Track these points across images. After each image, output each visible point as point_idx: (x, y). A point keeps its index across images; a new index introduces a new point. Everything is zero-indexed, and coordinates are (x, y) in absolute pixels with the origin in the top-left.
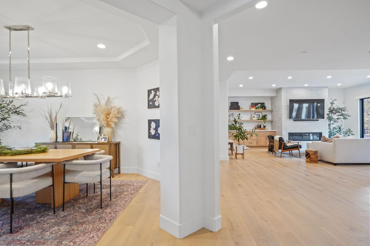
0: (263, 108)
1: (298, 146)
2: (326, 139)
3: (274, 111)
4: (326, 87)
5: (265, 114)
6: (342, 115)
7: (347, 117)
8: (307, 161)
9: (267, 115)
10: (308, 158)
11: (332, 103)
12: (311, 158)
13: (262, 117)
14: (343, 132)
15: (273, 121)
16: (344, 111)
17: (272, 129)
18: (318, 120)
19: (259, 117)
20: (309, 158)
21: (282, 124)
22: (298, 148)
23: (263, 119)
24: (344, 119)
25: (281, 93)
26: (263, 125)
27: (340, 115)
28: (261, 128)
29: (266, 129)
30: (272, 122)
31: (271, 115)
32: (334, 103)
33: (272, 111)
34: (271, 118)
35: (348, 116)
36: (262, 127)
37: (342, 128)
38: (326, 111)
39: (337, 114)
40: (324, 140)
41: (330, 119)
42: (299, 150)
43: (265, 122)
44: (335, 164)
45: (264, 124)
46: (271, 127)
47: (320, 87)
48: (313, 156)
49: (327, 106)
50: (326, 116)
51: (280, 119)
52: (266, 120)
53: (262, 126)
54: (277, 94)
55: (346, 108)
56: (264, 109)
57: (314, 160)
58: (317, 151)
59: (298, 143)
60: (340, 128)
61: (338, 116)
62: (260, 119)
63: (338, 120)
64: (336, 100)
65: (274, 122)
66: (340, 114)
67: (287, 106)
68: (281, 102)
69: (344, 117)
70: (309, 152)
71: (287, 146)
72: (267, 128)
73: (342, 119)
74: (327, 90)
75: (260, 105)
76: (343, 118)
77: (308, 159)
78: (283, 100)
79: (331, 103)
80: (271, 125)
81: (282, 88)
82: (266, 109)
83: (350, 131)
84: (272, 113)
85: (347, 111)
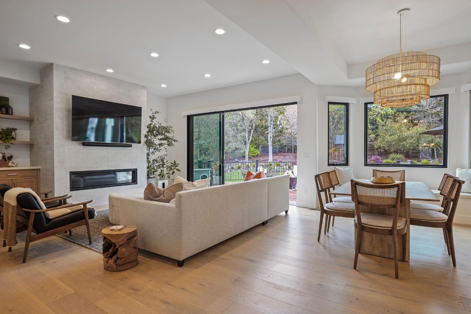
0: (4, 110)
1: (83, 212)
2: (156, 193)
3: (35, 119)
4: (144, 87)
5: (11, 128)
6: (166, 138)
7: (173, 142)
8: (108, 267)
9: (15, 130)
10: (111, 257)
11: (152, 118)
12: (118, 258)
14: (167, 166)
15: (34, 144)
16: (168, 132)
17: (32, 164)
18: (131, 146)
20: (115, 257)
21: (52, 151)
22: (84, 218)
23: (3, 137)
24: (169, 145)
25: (53, 77)
26: (1, 155)
27: (163, 139)
29: (10, 164)
30: (31, 146)
31: (30, 130)
32: (155, 116)
33: (30, 121)
34: (30, 137)
35: (175, 141)
37: (165, 161)
38: (144, 131)
39: (160, 137)
40: (151, 196)
41: (149, 144)
42: (87, 224)
43: (7, 147)
44: (180, 264)
45: (4, 151)
46: (29, 160)
47: (134, 84)
48: (124, 250)
49: (145, 121)
50: (143, 139)
51: (50, 141)
52: (13, 141)
54: (42, 79)
55: (172, 127)
56: (7, 113)
57: (127, 261)
58: (135, 231)
59: (85, 204)
60: (162, 161)
61: (160, 140)
63: (160, 147)
64: (158, 113)
65: (35, 147)
66: (163, 136)
67: (68, 110)
68: (52, 99)
69: (168, 142)
70: (113, 241)
71: (48, 220)
72: (14, 161)
73: (166, 146)
74: (144, 92)
76: (167, 144)
77: (111, 261)
78: (55, 94)
79: (150, 117)
80: (29, 152)
81: (53, 64)
82: (12, 114)
83: (175, 164)
84: (30, 125)
85: (172, 132)
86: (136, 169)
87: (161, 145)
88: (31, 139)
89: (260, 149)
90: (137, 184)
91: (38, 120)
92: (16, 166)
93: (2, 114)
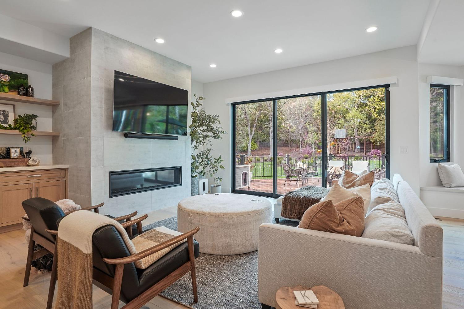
0: (22, 90)
3: (61, 103)
4: (189, 68)
5: (31, 114)
6: (211, 129)
9: (35, 117)
11: (197, 105)
13: (16, 121)
15: (59, 136)
16: (214, 122)
17: (55, 161)
18: (176, 138)
19: (5, 121)
21: (88, 144)
23: (21, 126)
24: (215, 137)
25: (90, 45)
26: (18, 150)
27: (208, 130)
28: (10, 158)
29: (30, 162)
30: (54, 138)
31: (52, 118)
33: (53, 106)
34: (53, 127)
35: (222, 132)
36: (14, 154)
38: (190, 121)
39: (205, 127)
41: (194, 135)
43: (26, 140)
45: (22, 144)
46: (51, 156)
47: (179, 63)
50: (189, 131)
52: (33, 132)
53: (13, 150)
54: (72, 50)
55: (218, 116)
56: (26, 94)
60: (206, 156)
62: (6, 128)
63: (204, 140)
64: (202, 98)
65: (61, 139)
67: (108, 91)
68: (89, 75)
69: (214, 133)
71: (140, 273)
72: (35, 159)
73: (211, 138)
74: (189, 74)
75: (8, 77)
76: (213, 136)
78: (93, 67)
80: (51, 146)
81: (90, 28)
82: (33, 96)
83: (219, 160)
84: (54, 112)
85: (218, 123)
86: (181, 167)
87: (205, 137)
88: (53, 129)
89: (258, 143)
90: (181, 184)
91: (66, 105)
92: (38, 165)
93: (19, 94)
